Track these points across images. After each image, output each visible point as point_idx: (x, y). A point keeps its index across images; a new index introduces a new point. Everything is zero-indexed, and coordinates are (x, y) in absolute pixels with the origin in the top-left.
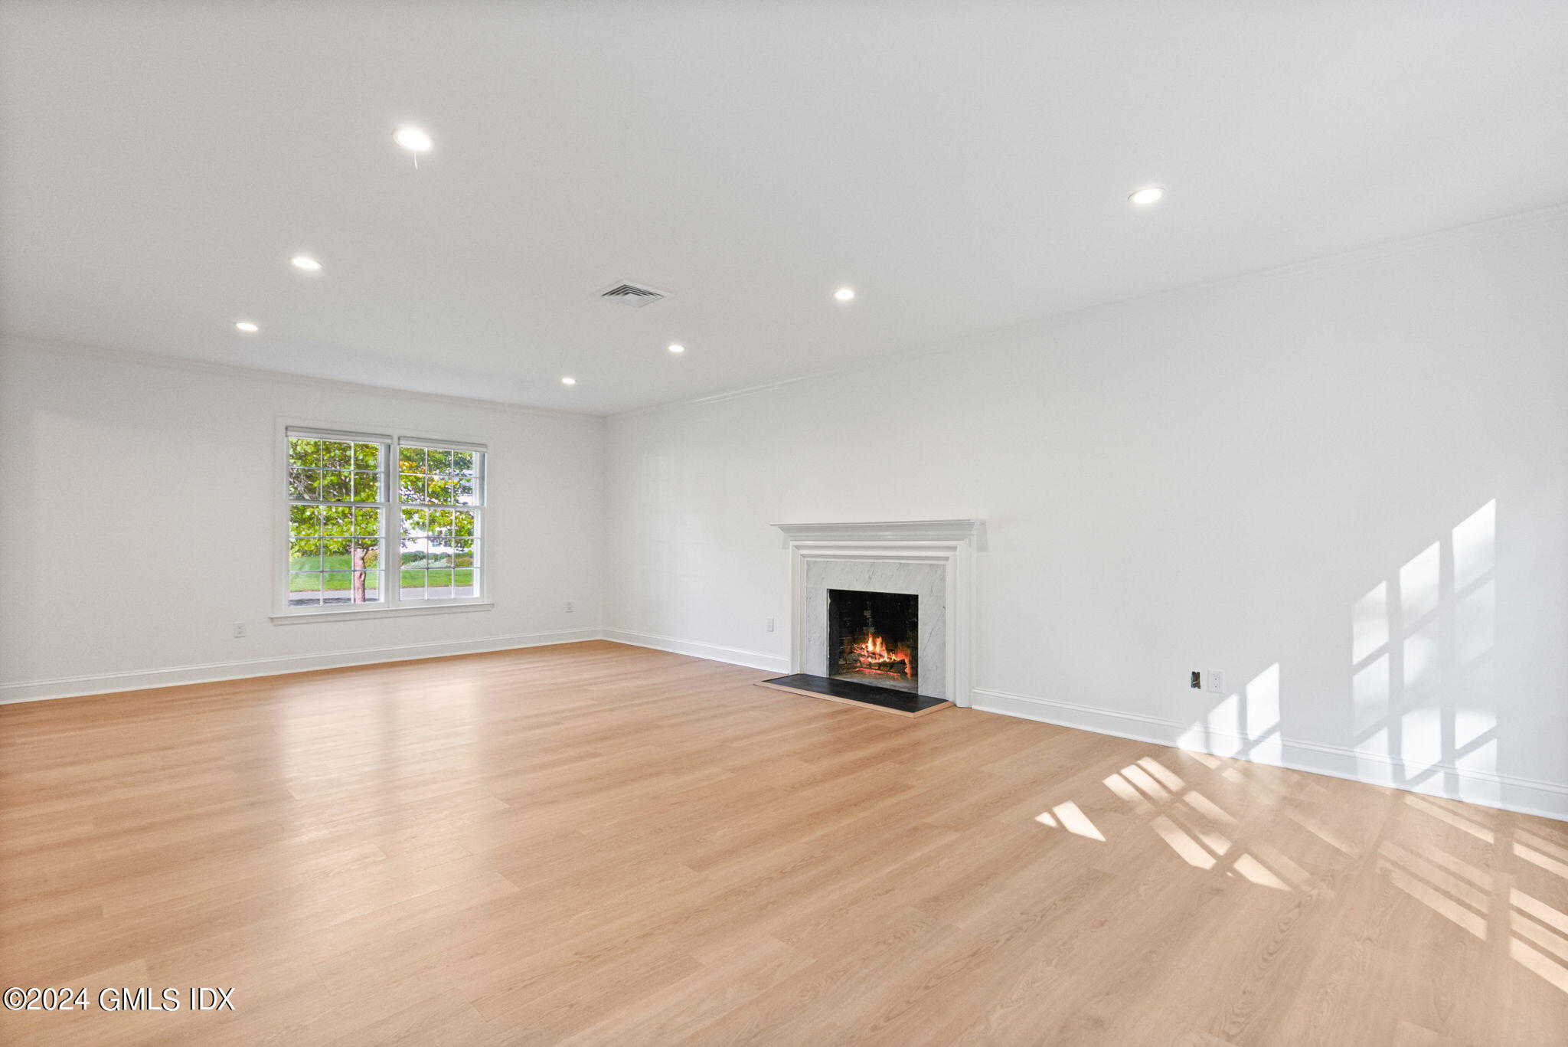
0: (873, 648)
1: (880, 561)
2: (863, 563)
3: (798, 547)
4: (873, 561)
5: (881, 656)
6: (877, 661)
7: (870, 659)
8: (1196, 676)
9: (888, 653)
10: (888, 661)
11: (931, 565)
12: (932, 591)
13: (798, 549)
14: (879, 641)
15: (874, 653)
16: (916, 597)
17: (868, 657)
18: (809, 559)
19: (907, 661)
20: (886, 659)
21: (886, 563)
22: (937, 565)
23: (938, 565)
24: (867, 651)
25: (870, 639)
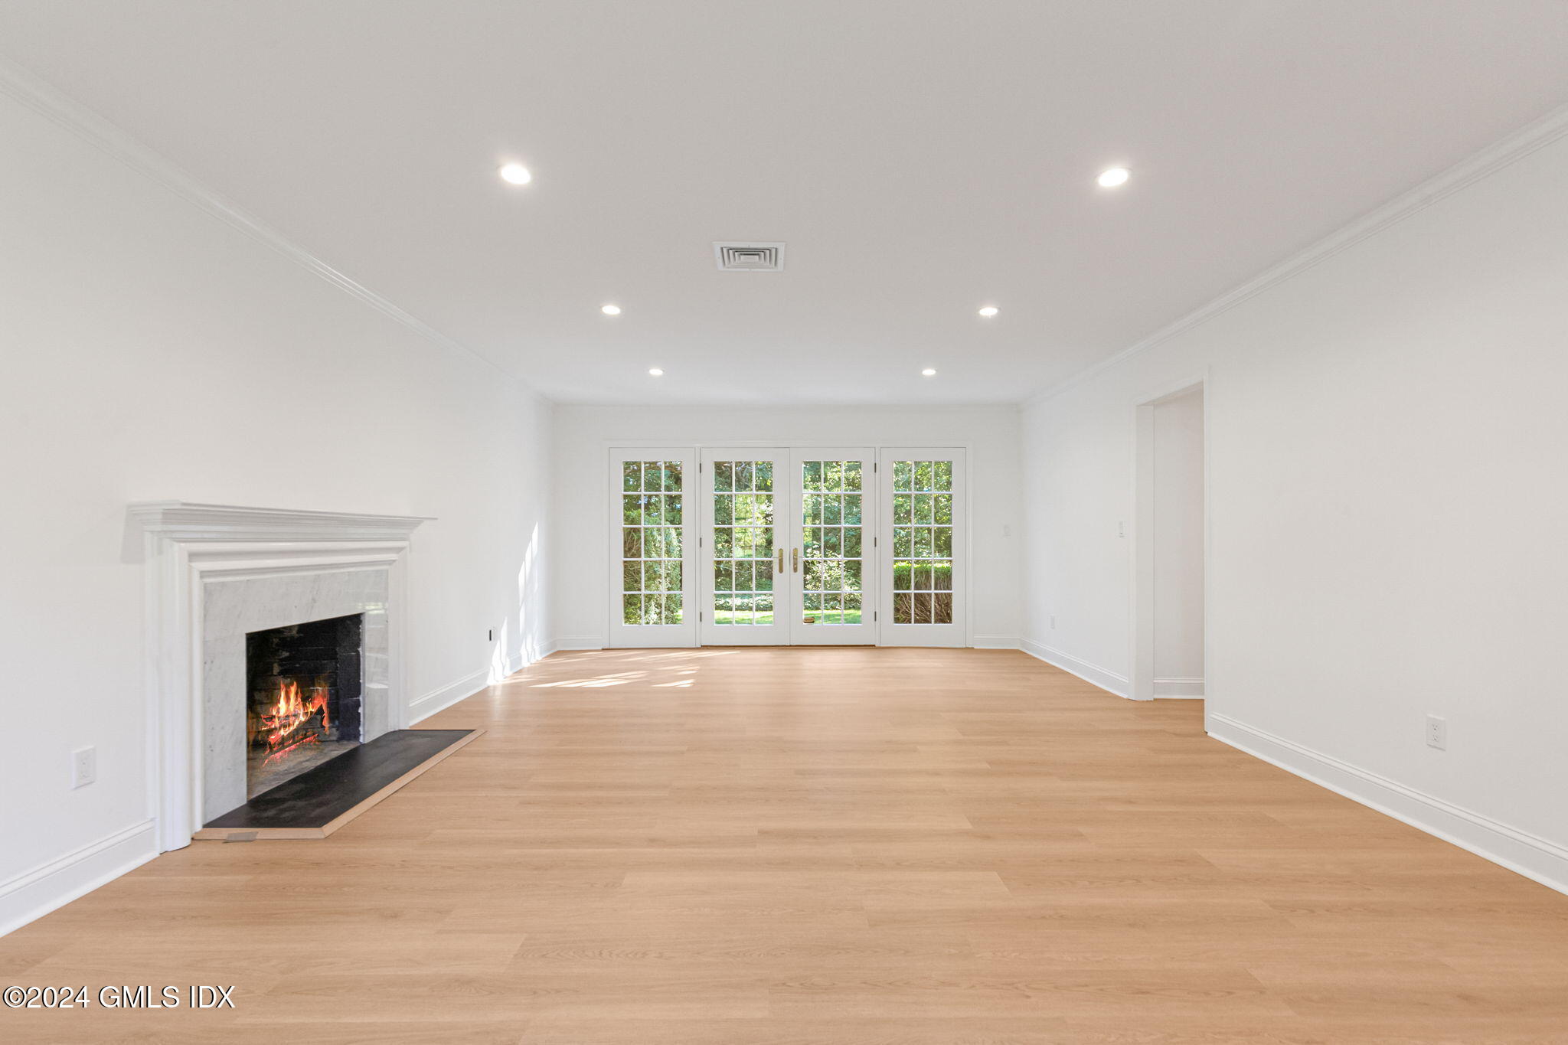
1: (327, 572)
2: (304, 577)
4: (318, 573)
5: (296, 715)
8: (491, 633)
10: (304, 719)
11: (377, 572)
13: (191, 560)
14: (293, 691)
16: (362, 619)
18: (207, 580)
19: (324, 707)
20: (301, 718)
21: (334, 574)
23: (383, 570)
24: (279, 718)
25: (283, 694)
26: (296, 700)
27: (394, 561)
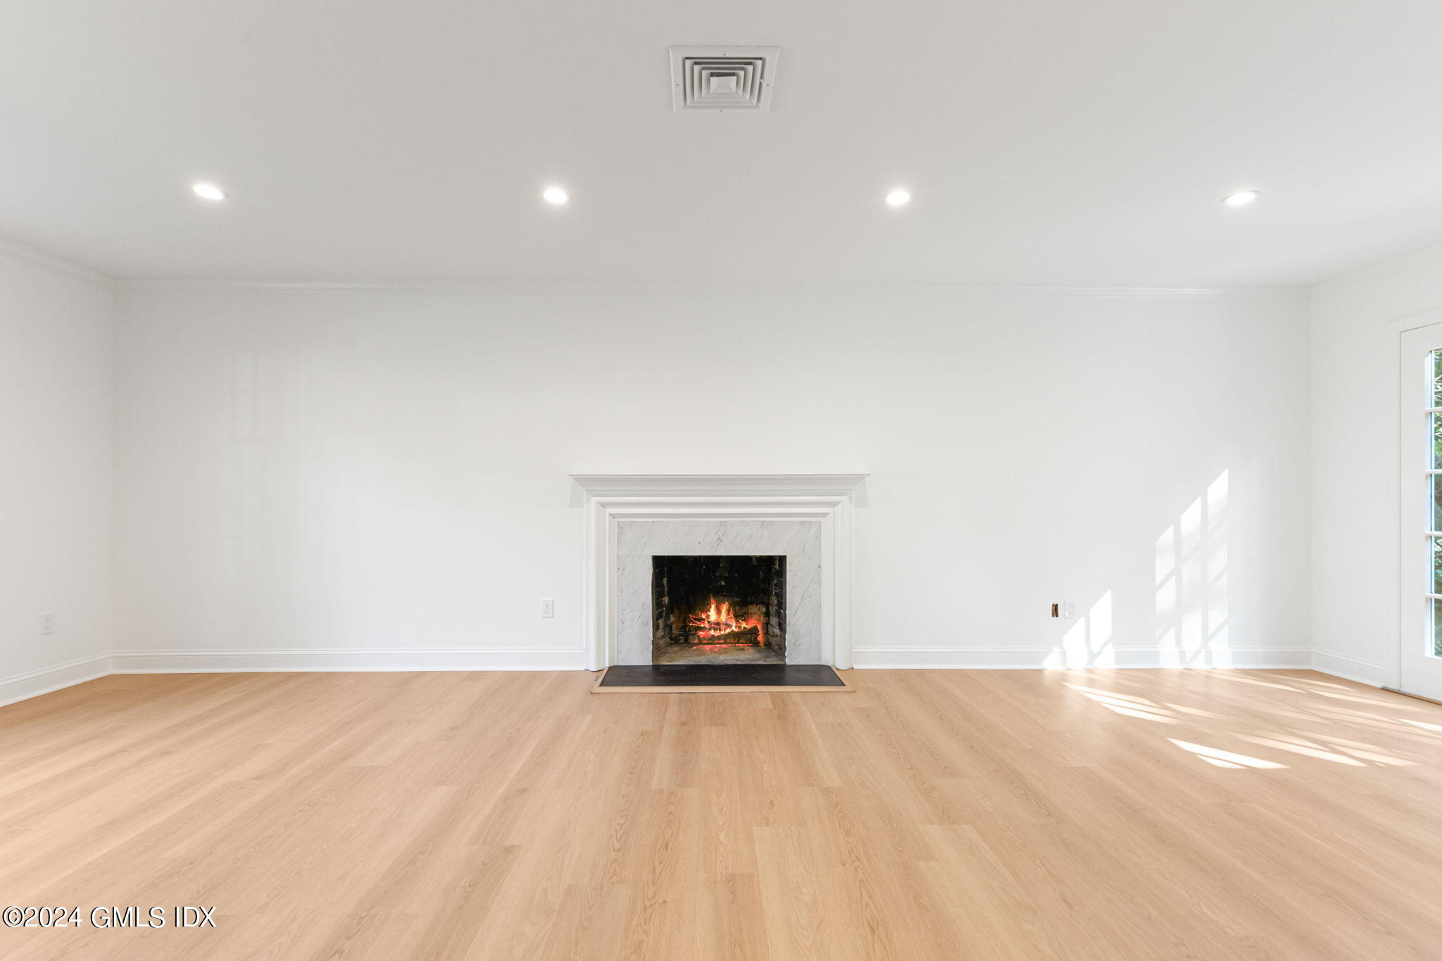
0: (717, 615)
1: (735, 519)
2: (709, 523)
3: (604, 505)
4: (725, 520)
5: (728, 626)
6: (723, 632)
7: (712, 632)
8: (1055, 608)
9: (737, 621)
10: (736, 630)
11: (803, 523)
12: (804, 550)
13: (603, 507)
14: (724, 608)
15: (718, 624)
16: (782, 559)
17: (710, 629)
18: (619, 520)
19: (759, 627)
20: (733, 628)
21: (744, 521)
22: (810, 523)
23: (812, 522)
24: (709, 622)
25: (713, 607)
26: (728, 614)
27: (828, 514)
